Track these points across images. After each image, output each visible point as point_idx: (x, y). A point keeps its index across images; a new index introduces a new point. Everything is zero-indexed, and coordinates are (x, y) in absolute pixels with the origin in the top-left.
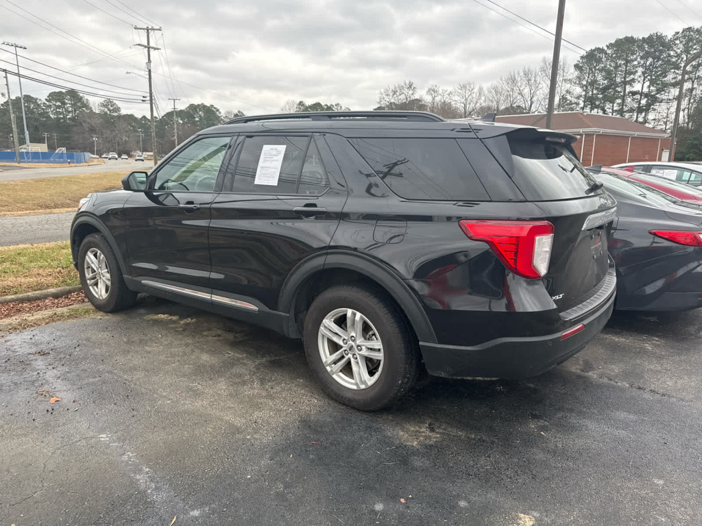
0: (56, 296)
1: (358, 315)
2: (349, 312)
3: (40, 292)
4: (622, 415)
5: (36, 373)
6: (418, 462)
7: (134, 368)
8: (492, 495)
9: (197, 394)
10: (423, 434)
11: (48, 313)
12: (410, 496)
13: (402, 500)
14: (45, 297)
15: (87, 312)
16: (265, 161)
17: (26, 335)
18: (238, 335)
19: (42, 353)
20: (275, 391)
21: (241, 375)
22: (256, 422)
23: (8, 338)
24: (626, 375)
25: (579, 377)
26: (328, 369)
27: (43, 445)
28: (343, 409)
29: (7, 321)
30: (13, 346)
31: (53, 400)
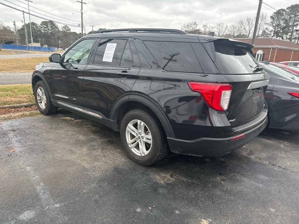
0: (26, 107)
1: (143, 123)
2: (139, 121)
3: (19, 104)
4: (262, 177)
5: (8, 139)
6: (161, 191)
7: (50, 140)
8: (191, 209)
9: (72, 152)
10: (167, 178)
11: (20, 113)
12: (154, 206)
13: (150, 208)
14: (22, 107)
15: (37, 114)
16: (107, 50)
17: (9, 122)
18: (98, 128)
19: (14, 130)
20: (107, 154)
21: (94, 145)
22: (95, 167)
23: (2, 123)
24: (268, 158)
25: (246, 157)
26: (130, 146)
27: (2, 170)
28: (134, 164)
29: (3, 116)
30: (2, 126)
31: (12, 151)
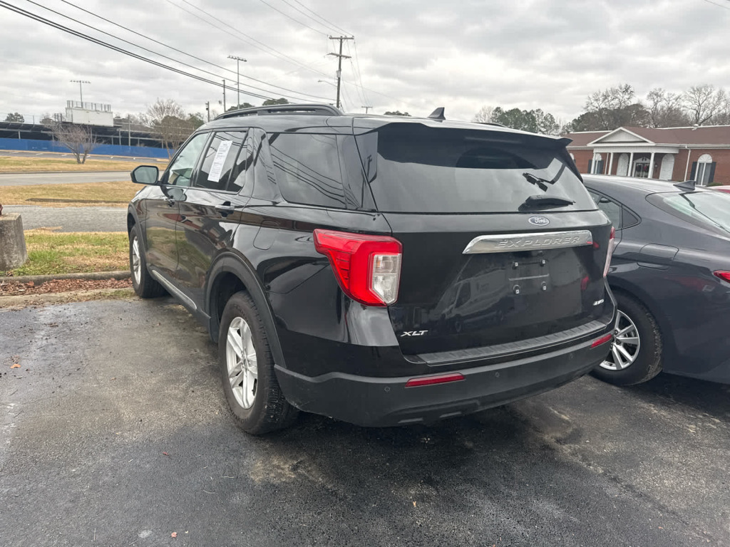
0: (118, 278)
1: (247, 325)
2: (242, 320)
3: (107, 272)
5: (30, 341)
6: (238, 499)
9: (125, 382)
10: (279, 471)
11: (97, 291)
12: (187, 532)
13: (174, 534)
14: (109, 278)
16: (218, 157)
17: (61, 308)
19: (53, 325)
20: (193, 395)
21: (182, 373)
23: (46, 308)
24: (616, 457)
26: (231, 380)
29: (62, 294)
30: (41, 315)
31: (13, 366)
